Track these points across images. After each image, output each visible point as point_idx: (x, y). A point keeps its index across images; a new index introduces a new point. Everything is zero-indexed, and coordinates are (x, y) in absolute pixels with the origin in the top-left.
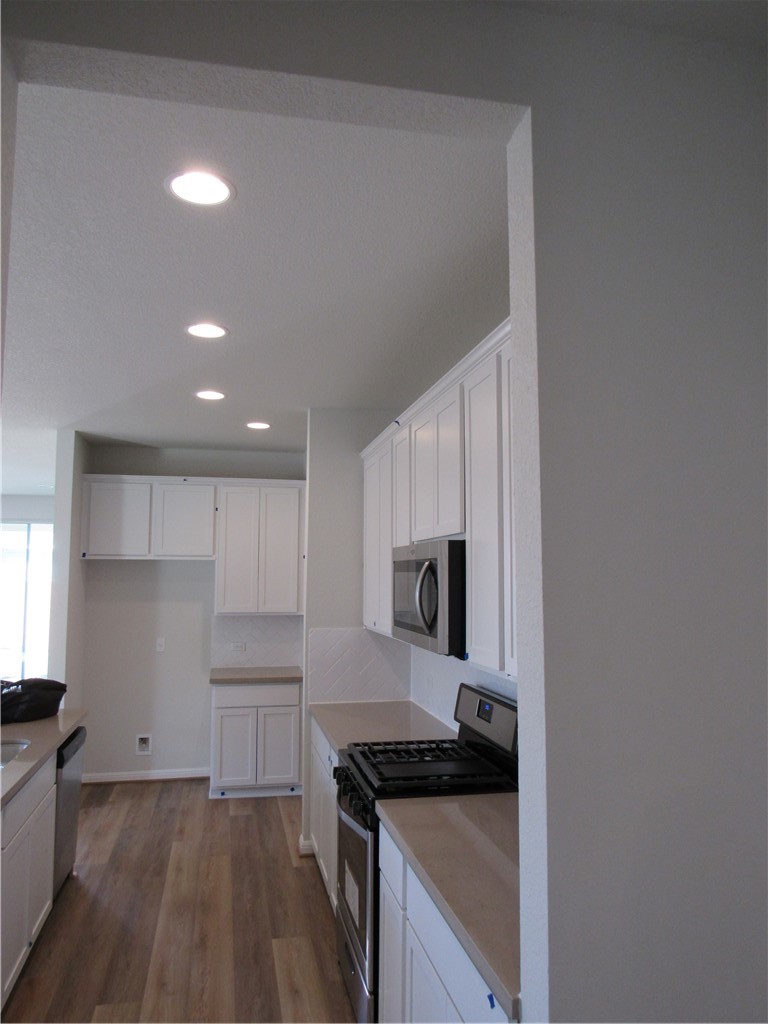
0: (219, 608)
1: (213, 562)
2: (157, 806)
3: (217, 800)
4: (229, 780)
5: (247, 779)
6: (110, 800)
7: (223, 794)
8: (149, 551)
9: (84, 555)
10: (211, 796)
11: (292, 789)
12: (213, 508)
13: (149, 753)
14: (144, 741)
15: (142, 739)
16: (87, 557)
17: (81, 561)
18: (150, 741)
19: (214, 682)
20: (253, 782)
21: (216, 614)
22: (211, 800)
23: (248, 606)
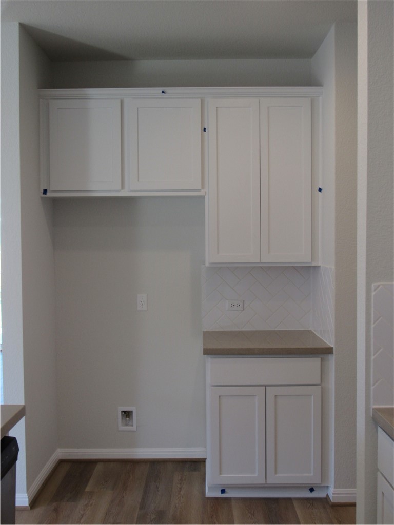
0: (211, 257)
1: (202, 198)
2: (142, 506)
3: (217, 499)
4: (230, 476)
5: (254, 476)
6: (88, 489)
7: (223, 491)
8: (123, 186)
9: (45, 192)
10: (209, 494)
11: (312, 490)
12: (200, 130)
13: (134, 428)
14: (127, 414)
15: (125, 412)
16: (49, 195)
17: (42, 198)
18: (134, 414)
19: (207, 352)
20: (262, 481)
21: (207, 265)
22: (209, 498)
23: (248, 254)
